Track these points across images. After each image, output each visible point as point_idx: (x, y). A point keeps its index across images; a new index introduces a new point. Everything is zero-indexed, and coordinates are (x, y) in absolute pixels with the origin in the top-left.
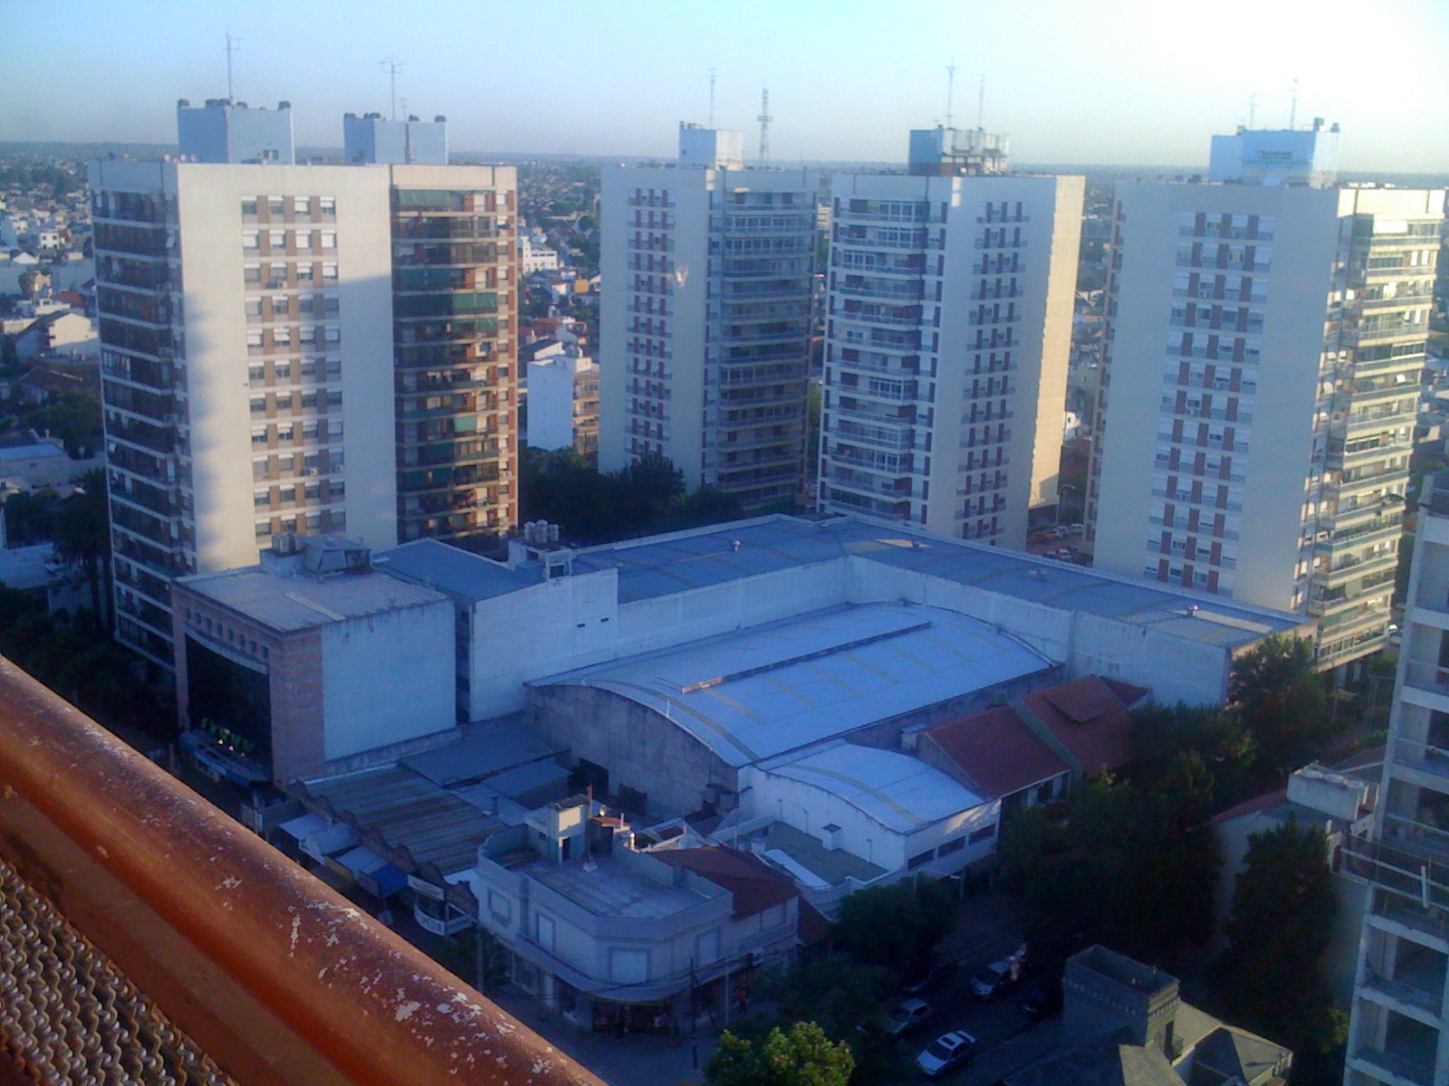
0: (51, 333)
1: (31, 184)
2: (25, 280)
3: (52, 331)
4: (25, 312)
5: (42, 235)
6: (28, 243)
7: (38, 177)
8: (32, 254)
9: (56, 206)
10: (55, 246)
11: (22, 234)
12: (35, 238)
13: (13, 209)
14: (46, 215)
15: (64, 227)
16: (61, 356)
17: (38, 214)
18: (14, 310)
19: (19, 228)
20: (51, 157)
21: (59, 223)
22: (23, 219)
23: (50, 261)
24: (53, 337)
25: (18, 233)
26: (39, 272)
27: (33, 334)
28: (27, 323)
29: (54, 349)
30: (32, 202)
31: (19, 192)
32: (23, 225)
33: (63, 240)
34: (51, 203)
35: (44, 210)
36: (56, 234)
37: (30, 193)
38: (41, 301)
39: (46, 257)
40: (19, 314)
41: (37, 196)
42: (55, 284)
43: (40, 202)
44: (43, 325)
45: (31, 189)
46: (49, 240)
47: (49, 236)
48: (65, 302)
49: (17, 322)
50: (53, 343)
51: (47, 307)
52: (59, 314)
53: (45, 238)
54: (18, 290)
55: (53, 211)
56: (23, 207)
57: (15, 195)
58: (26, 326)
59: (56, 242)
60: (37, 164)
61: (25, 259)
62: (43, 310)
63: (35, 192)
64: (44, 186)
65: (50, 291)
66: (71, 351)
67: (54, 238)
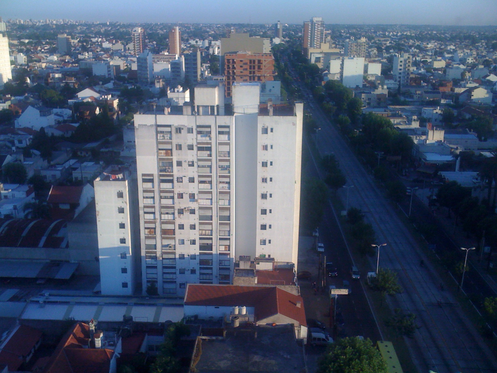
0: (472, 94)
1: (463, 40)
2: (463, 74)
3: (473, 93)
4: (463, 86)
5: (468, 58)
6: (463, 61)
7: (466, 38)
8: (464, 65)
9: (472, 48)
10: (472, 62)
11: (461, 58)
12: (465, 59)
13: (458, 49)
14: (469, 51)
15: (475, 56)
16: (474, 102)
17: (466, 51)
18: (459, 84)
19: (460, 56)
20: (470, 31)
21: (474, 54)
22: (462, 53)
23: (470, 68)
24: (473, 96)
25: (460, 57)
26: (467, 72)
27: (465, 94)
28: (463, 90)
29: (472, 100)
30: (464, 46)
31: (459, 43)
32: (462, 55)
33: (475, 61)
34: (471, 47)
35: (468, 50)
36: (473, 59)
37: (462, 43)
38: (469, 82)
39: (469, 66)
40: (460, 86)
41: (465, 44)
42: (472, 76)
43: (466, 47)
44: (470, 90)
45: (463, 42)
46: (470, 60)
47: (470, 59)
48: (477, 83)
49: (460, 89)
50: (472, 98)
51: (470, 84)
52: (476, 88)
53: (469, 59)
54: (460, 77)
55: (471, 50)
56: (461, 48)
57: (458, 44)
59: (472, 61)
60: (465, 33)
61: (462, 67)
62: (469, 85)
63: (464, 43)
64: (467, 41)
65: (471, 79)
66: (478, 101)
67: (472, 60)
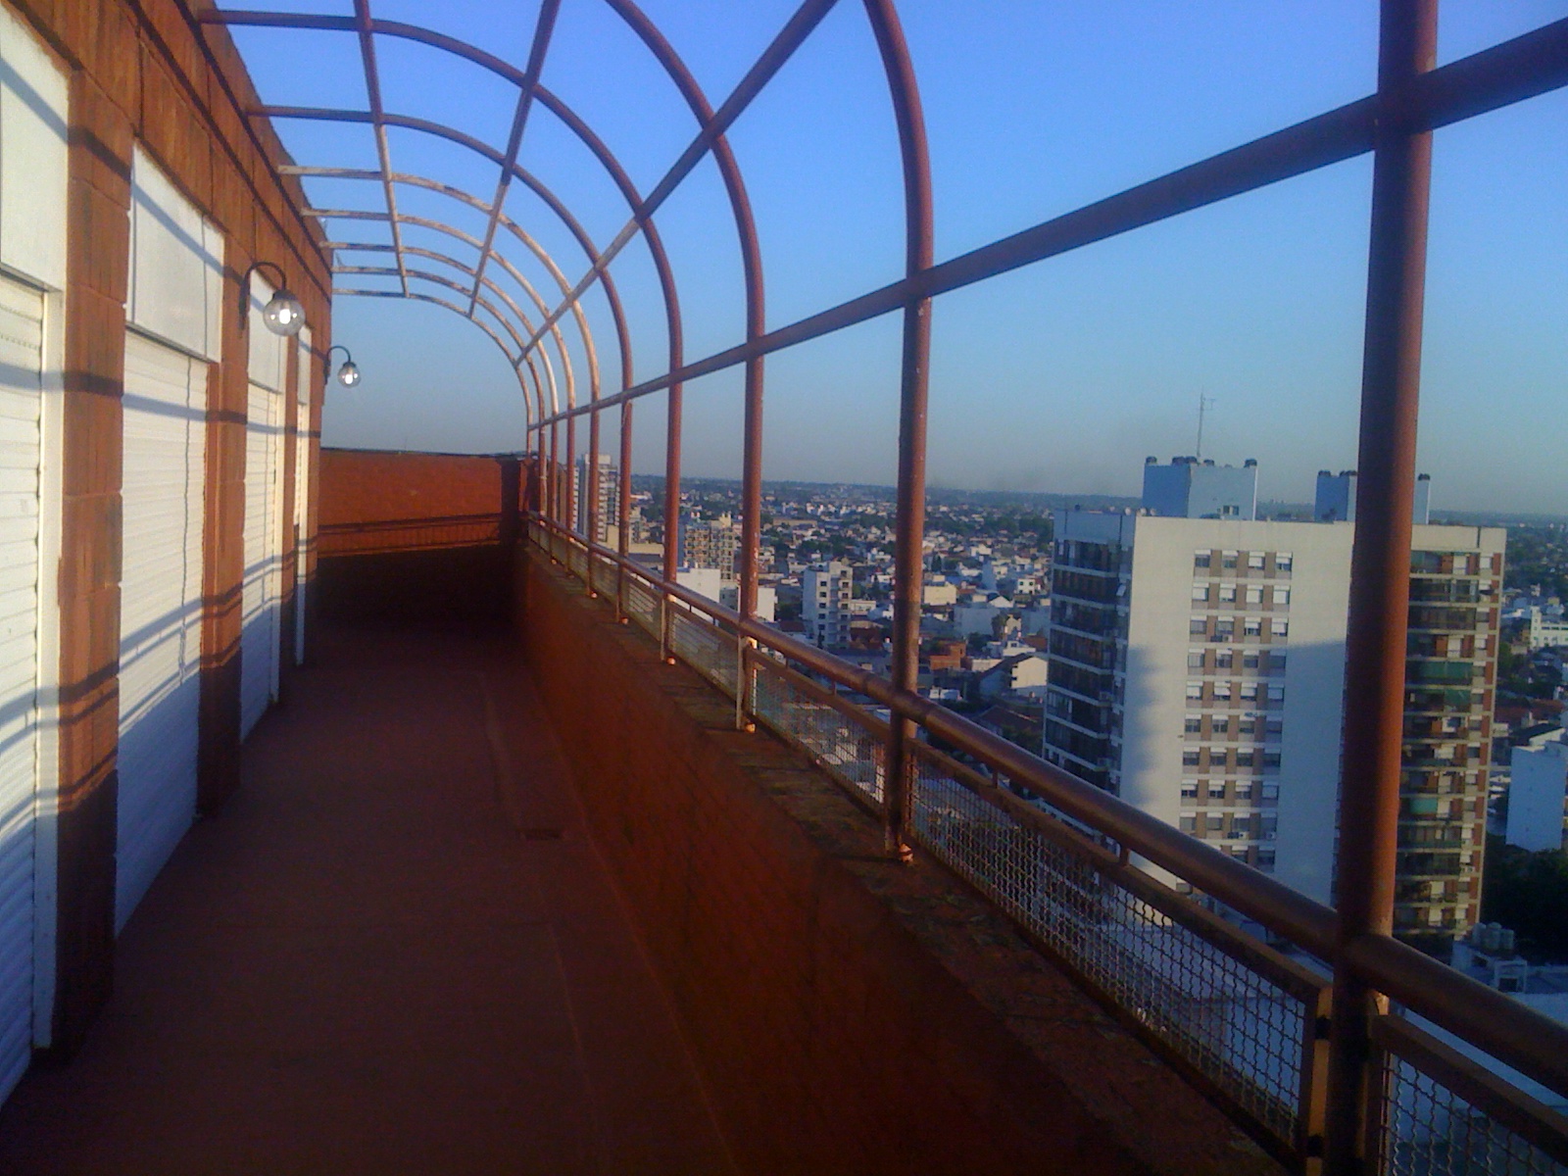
0: (1014, 675)
1: (1018, 532)
2: (998, 622)
3: (1015, 673)
4: (993, 652)
5: (1020, 580)
6: (1006, 588)
7: (1025, 525)
8: (1008, 598)
9: (1037, 554)
10: (1031, 592)
11: (1001, 580)
12: (1013, 583)
13: (998, 555)
14: (1027, 562)
15: (1041, 574)
16: (1021, 698)
17: (1020, 560)
18: (984, 649)
19: (999, 573)
20: (1040, 508)
21: (1037, 571)
22: (1005, 564)
23: (1024, 606)
24: (1015, 679)
25: (998, 578)
26: (1012, 616)
27: (997, 674)
28: (993, 663)
29: (1015, 690)
30: (1016, 549)
31: (1006, 540)
32: (1004, 570)
33: (1039, 587)
34: (1033, 551)
35: (1025, 557)
36: (1033, 581)
37: (1016, 540)
38: (1010, 643)
39: (1020, 603)
40: (987, 655)
41: (1021, 544)
42: (1025, 628)
43: (1023, 550)
44: (1010, 664)
45: (1017, 537)
46: (1026, 586)
47: (1026, 582)
48: (1031, 646)
49: (985, 661)
50: (1015, 685)
51: (1014, 649)
52: (1023, 657)
53: (1022, 584)
54: (990, 631)
55: (1034, 558)
56: (1007, 553)
57: (1002, 542)
58: (992, 666)
59: (1032, 588)
60: (1026, 514)
61: (1001, 602)
62: (1010, 651)
63: (1020, 540)
64: (1029, 534)
65: (1019, 634)
66: (1031, 693)
67: (1031, 584)
